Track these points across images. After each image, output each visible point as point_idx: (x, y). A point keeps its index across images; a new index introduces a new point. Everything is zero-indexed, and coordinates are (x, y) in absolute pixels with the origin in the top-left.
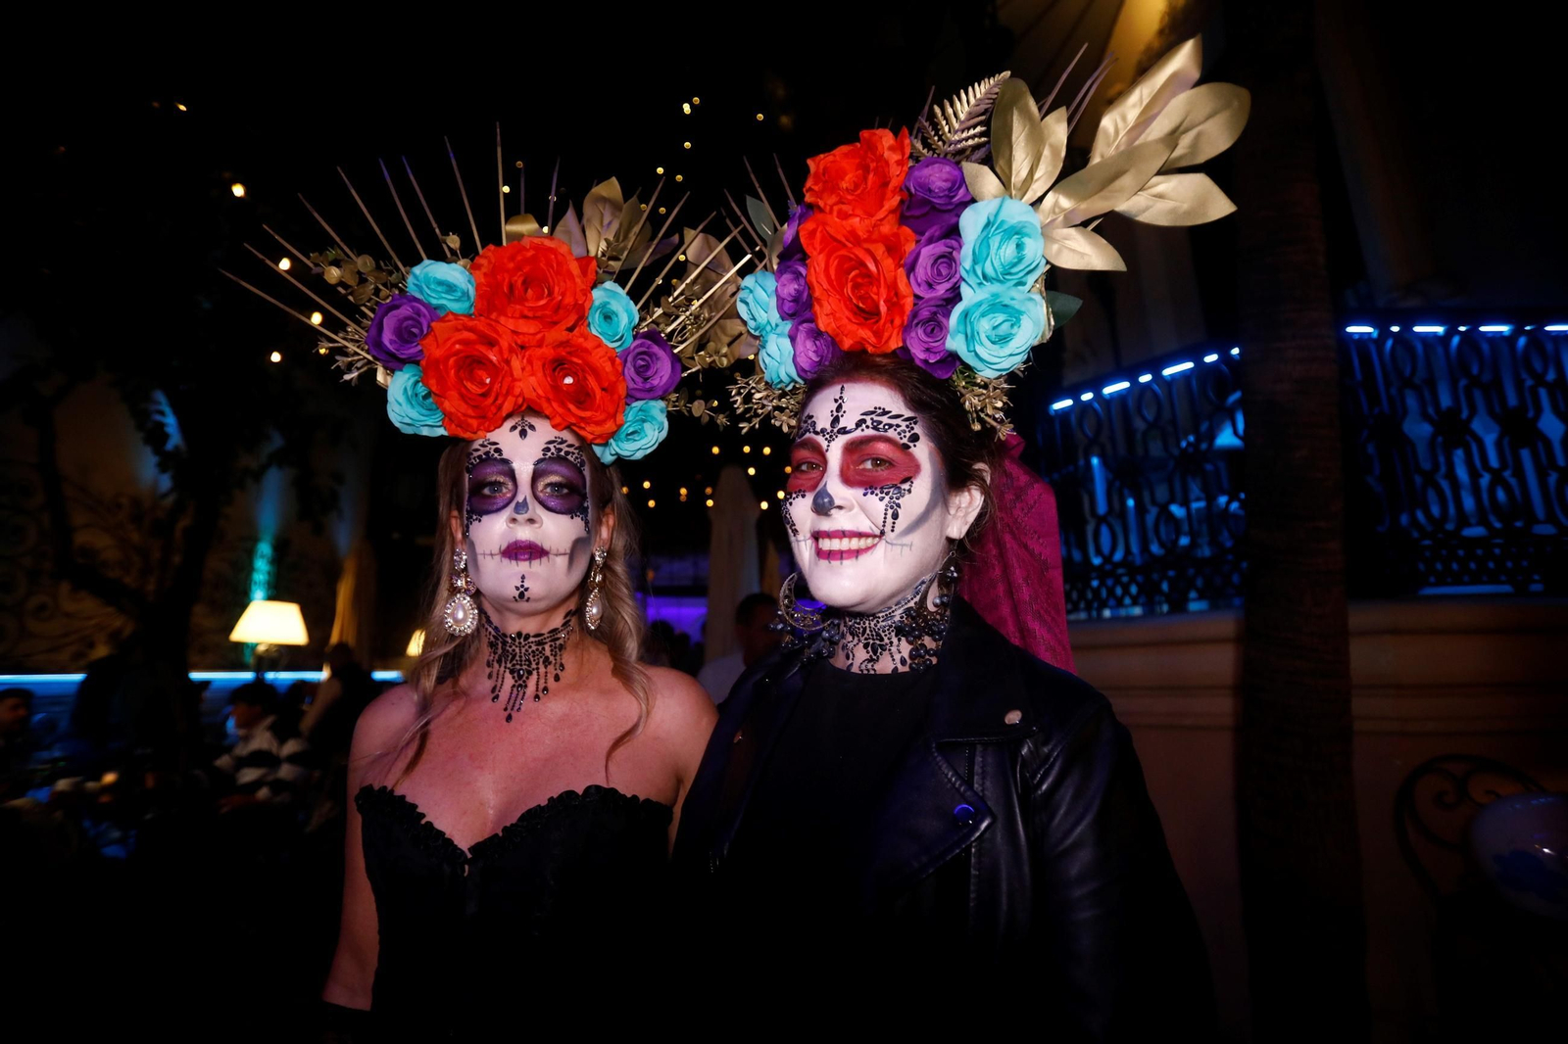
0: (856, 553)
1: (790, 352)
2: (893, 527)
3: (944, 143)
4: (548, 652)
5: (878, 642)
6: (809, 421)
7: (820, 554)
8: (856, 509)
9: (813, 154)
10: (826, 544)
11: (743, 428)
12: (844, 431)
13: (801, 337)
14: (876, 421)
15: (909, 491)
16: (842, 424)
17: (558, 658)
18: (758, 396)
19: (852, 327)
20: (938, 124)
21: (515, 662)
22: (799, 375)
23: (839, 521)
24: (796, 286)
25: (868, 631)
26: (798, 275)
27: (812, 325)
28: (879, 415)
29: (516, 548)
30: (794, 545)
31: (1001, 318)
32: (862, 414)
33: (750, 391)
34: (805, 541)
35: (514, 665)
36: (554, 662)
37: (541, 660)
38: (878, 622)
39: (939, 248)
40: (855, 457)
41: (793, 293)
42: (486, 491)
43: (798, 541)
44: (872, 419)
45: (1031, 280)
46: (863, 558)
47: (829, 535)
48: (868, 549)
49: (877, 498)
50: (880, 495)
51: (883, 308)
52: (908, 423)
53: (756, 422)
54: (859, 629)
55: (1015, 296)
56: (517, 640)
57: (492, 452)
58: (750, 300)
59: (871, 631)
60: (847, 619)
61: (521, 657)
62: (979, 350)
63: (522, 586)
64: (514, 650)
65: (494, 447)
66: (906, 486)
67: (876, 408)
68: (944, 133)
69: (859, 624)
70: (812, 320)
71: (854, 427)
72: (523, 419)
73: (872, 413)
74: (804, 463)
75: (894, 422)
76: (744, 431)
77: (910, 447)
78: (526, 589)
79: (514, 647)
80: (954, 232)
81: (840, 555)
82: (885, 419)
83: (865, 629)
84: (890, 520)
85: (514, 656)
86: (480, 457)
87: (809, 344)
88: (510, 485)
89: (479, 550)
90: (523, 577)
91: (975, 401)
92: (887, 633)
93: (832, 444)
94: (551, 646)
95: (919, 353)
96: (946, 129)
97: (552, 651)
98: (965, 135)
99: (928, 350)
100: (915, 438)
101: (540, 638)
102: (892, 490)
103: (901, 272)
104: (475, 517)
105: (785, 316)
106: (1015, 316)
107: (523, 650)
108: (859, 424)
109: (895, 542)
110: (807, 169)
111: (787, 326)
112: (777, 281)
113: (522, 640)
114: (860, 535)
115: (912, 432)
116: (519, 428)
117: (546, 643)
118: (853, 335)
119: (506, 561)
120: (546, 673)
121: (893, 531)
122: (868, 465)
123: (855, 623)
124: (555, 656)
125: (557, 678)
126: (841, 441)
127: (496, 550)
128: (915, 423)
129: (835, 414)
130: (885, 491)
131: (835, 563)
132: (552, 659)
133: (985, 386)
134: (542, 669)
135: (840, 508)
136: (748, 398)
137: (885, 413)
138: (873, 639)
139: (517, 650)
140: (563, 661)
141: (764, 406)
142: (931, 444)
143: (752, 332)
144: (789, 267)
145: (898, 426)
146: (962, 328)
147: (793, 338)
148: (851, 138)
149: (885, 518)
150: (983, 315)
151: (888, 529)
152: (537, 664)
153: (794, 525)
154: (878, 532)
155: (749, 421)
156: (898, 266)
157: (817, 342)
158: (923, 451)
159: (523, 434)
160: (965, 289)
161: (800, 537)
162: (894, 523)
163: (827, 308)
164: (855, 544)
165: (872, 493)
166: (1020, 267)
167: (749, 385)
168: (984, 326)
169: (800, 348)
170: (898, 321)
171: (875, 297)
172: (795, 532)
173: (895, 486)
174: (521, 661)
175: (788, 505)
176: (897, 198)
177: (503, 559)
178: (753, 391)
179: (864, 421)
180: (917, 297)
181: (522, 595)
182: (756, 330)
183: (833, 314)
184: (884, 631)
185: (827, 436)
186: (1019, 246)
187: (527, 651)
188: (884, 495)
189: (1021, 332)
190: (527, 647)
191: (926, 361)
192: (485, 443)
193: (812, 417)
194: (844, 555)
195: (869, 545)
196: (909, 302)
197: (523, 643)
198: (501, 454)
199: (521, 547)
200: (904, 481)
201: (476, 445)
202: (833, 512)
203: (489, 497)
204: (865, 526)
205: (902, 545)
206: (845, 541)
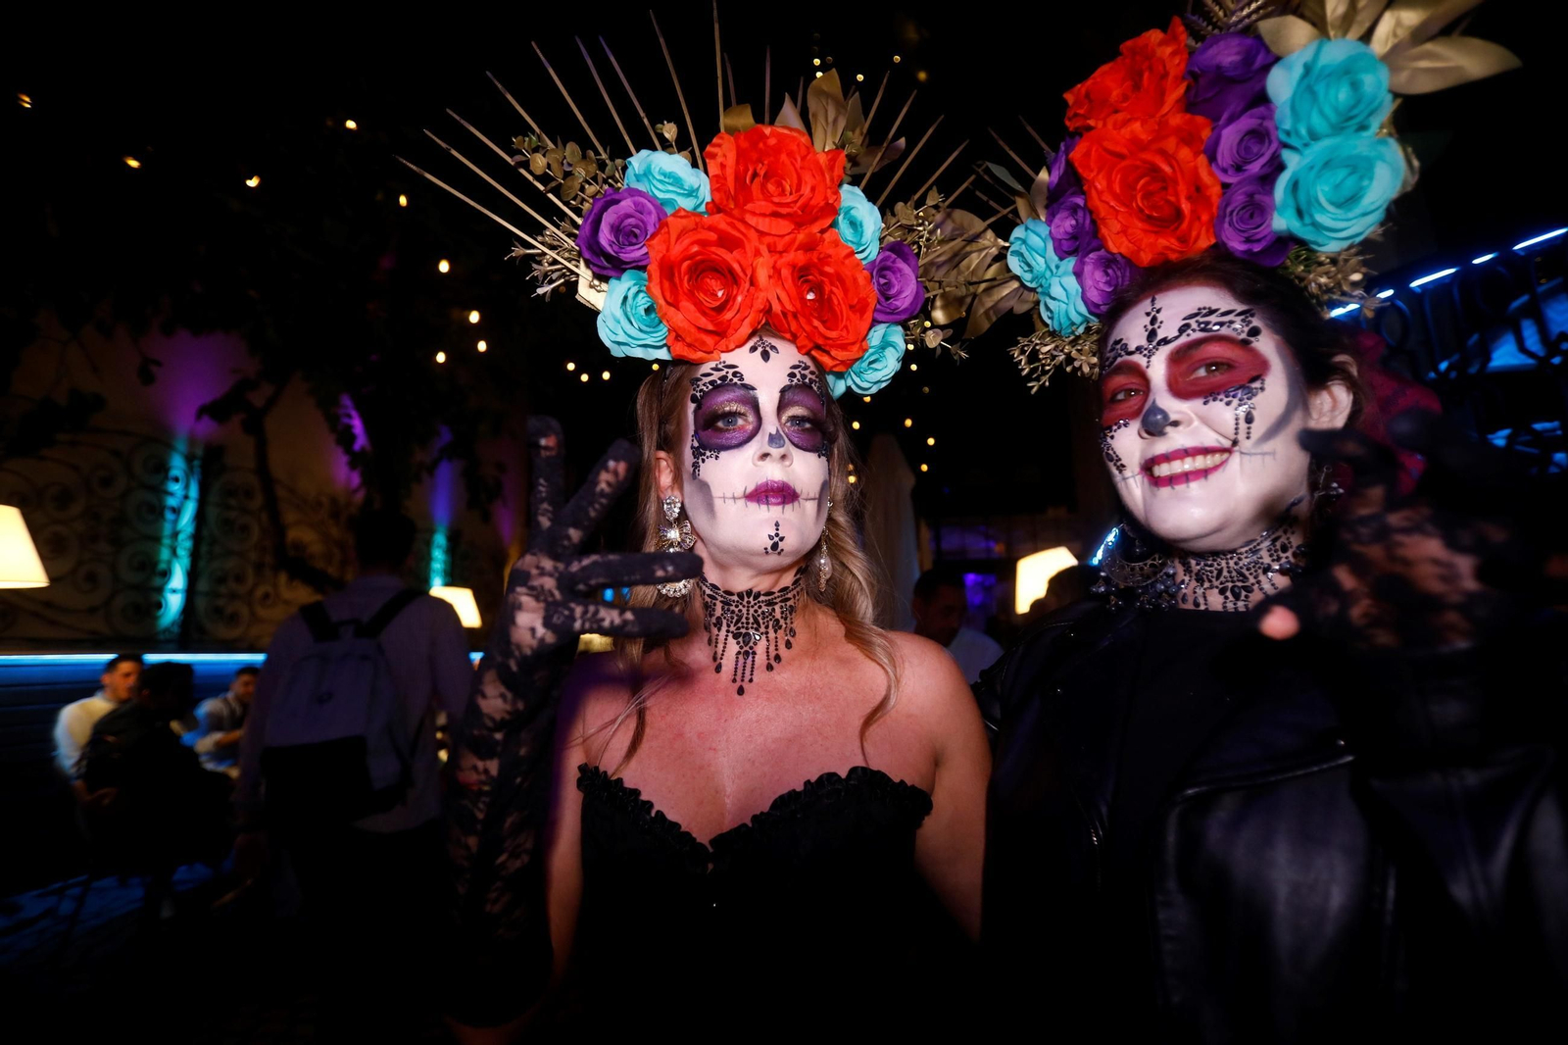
0: (1204, 473)
1: (1077, 290)
2: (1248, 433)
3: (1221, 29)
4: (778, 615)
5: (1240, 584)
6: (1119, 346)
7: (1157, 482)
8: (1196, 423)
9: (1069, 86)
10: (1163, 470)
11: (1033, 387)
12: (1165, 341)
13: (1088, 269)
14: (1202, 323)
15: (1262, 389)
16: (1161, 335)
17: (788, 621)
18: (1045, 349)
19: (1151, 239)
20: (1209, 12)
21: (740, 625)
22: (1090, 313)
23: (1176, 439)
24: (1074, 222)
25: (1225, 573)
26: (1074, 210)
27: (1102, 252)
28: (1205, 315)
29: (766, 491)
30: (1121, 486)
31: (1342, 173)
32: (1184, 319)
33: (1034, 347)
34: (1133, 477)
35: (738, 629)
36: (784, 626)
37: (771, 623)
38: (1240, 559)
39: (1246, 123)
40: (1184, 366)
41: (1070, 230)
42: (720, 424)
43: (1125, 479)
44: (1197, 321)
45: (1375, 124)
46: (1213, 477)
47: (1167, 458)
48: (1216, 468)
49: (1223, 403)
50: (1226, 400)
51: (1186, 206)
52: (1243, 317)
53: (1045, 379)
54: (1211, 572)
55: (1360, 144)
56: (746, 599)
57: (730, 376)
58: (1023, 249)
59: (1229, 572)
60: (1193, 562)
61: (747, 619)
62: (1320, 218)
63: (777, 535)
64: (740, 611)
65: (731, 371)
66: (1257, 385)
67: (1199, 309)
68: (1219, 19)
69: (1211, 566)
70: (1101, 245)
71: (1177, 334)
72: (761, 339)
73: (1196, 315)
74: (1119, 393)
75: (1225, 319)
76: (1035, 390)
77: (1251, 342)
78: (782, 539)
79: (741, 607)
80: (1262, 99)
81: (1186, 477)
82: (1213, 318)
83: (1220, 572)
84: (1243, 425)
85: (740, 618)
86: (712, 383)
87: (1099, 275)
88: (751, 418)
89: (716, 492)
90: (777, 525)
91: (1323, 280)
92: (1253, 570)
93: (1153, 358)
94: (782, 607)
95: (1237, 245)
96: (1221, 14)
97: (782, 613)
98: (1245, 13)
99: (1248, 240)
100: (1254, 332)
101: (770, 597)
102: (1240, 392)
103: (1202, 159)
104: (708, 453)
105: (1062, 253)
106: (1361, 168)
107: (752, 611)
108: (1182, 330)
109: (1253, 451)
110: (1065, 103)
111: (1070, 263)
112: (1049, 225)
113: (751, 599)
114: (1206, 451)
115: (1251, 326)
116: (760, 349)
117: (776, 603)
118: (1150, 247)
119: (753, 506)
120: (776, 638)
121: (1248, 438)
122: (1202, 372)
123: (1206, 565)
124: (786, 619)
125: (788, 645)
126: (1164, 352)
127: (739, 492)
128: (1252, 315)
129: (1150, 327)
130: (1232, 394)
131: (1180, 488)
132: (782, 622)
133: (1334, 261)
134: (772, 635)
135: (1176, 424)
136: (1033, 357)
137: (1212, 312)
138: (1233, 582)
139: (744, 611)
140: (794, 626)
141: (1054, 357)
142: (1277, 337)
143: (1028, 284)
144: (1062, 204)
145: (1231, 322)
146: (1291, 202)
147: (1078, 274)
148: (1112, 54)
149: (1237, 424)
150: (1319, 176)
151: (1242, 436)
152: (767, 627)
153: (1120, 460)
154: (1227, 444)
155: (1038, 379)
156: (1196, 155)
157: (1110, 271)
158: (1267, 345)
159: (766, 356)
160: (1287, 155)
161: (1127, 473)
162: (1249, 428)
163: (1115, 226)
164: (1200, 462)
165: (1214, 400)
166: (1361, 107)
167: (1032, 342)
168: (1322, 191)
169: (1089, 282)
170: (1205, 217)
171: (1172, 199)
172: (1121, 468)
173: (1242, 387)
174: (748, 623)
175: (1109, 440)
176: (1181, 90)
177: (749, 503)
178: (1038, 347)
179: (1187, 326)
180: (1225, 186)
181: (775, 546)
182: (1031, 282)
183: (1124, 231)
184: (1248, 569)
185: (1146, 352)
186: (1355, 86)
187: (756, 611)
188: (1230, 399)
189: (1375, 183)
190: (756, 607)
191: (1249, 252)
192: (720, 366)
193: (1121, 340)
194: (1190, 477)
195: (1218, 463)
196: (1215, 191)
197: (752, 603)
198: (742, 379)
199: (772, 490)
200: (1254, 379)
201: (706, 368)
202: (1169, 429)
203: (721, 430)
204: (1210, 439)
205: (1264, 454)
206: (1189, 460)
